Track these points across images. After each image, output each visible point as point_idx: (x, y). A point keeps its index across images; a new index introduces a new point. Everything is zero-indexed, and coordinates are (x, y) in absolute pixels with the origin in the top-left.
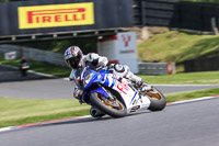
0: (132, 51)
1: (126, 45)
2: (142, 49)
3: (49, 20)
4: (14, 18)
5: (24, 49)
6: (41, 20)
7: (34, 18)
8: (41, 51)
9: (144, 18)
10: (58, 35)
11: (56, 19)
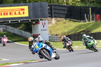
3: (7, 15)
6: (3, 14)
8: (13, 28)
9: (53, 14)
10: (11, 22)
11: (10, 14)
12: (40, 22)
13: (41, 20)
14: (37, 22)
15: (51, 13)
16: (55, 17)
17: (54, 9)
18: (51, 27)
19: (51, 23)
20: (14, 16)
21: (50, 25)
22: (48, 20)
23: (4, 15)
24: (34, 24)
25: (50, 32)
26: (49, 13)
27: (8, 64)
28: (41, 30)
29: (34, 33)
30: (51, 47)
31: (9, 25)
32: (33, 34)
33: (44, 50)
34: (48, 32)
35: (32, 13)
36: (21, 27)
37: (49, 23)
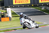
10: (48, 4)
27: (46, 25)
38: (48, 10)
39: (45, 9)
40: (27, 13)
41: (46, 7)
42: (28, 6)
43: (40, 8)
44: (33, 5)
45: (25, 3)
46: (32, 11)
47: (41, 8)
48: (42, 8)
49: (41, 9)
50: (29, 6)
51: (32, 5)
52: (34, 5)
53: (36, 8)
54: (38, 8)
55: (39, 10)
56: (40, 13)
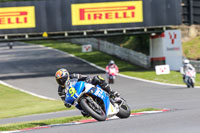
0: (177, 49)
1: (173, 42)
2: (188, 46)
4: (67, 14)
5: (101, 42)
6: (92, 17)
7: (86, 15)
8: (112, 45)
9: (192, 17)
10: (108, 32)
11: (107, 16)
12: (166, 33)
13: (167, 29)
14: (160, 33)
15: (189, 16)
16: (195, 23)
17: (194, 7)
18: (188, 43)
19: (187, 35)
20: (113, 21)
21: (186, 38)
22: (182, 30)
23: (95, 18)
24: (153, 37)
25: (186, 53)
26: (184, 15)
28: (169, 49)
29: (154, 54)
30: (107, 90)
31: (104, 38)
32: (151, 56)
33: (89, 98)
34: (180, 53)
35: (149, 15)
36: (127, 44)
37: (183, 35)
38: (105, 53)
39: (94, 50)
40: (21, 68)
41: (99, 43)
42: (27, 37)
43: (74, 47)
44: (45, 35)
45: (15, 26)
46: (42, 57)
47: (80, 44)
48: (83, 47)
49: (80, 50)
50: (30, 36)
51: (41, 36)
52: (49, 35)
53: (58, 45)
54: (65, 45)
55: (72, 55)
56: (75, 65)
